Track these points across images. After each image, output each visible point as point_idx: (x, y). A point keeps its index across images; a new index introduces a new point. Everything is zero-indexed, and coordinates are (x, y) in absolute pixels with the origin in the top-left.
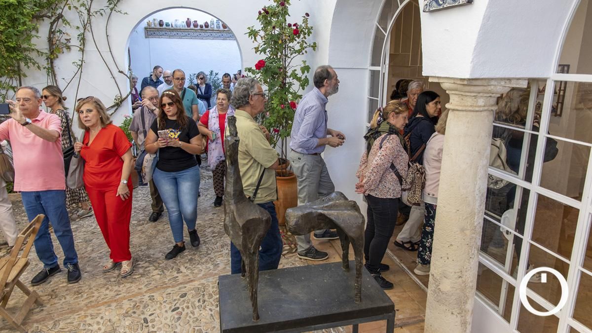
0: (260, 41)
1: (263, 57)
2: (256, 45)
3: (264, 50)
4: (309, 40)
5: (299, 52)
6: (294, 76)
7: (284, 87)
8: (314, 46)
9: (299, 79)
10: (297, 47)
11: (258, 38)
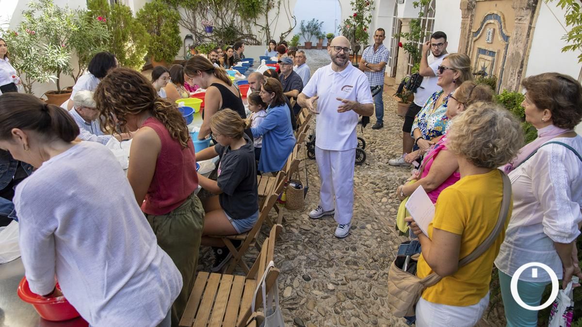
0: (355, 6)
1: (355, 12)
2: (353, 8)
3: (356, 10)
4: (372, 6)
5: (368, 10)
6: (366, 19)
7: (362, 23)
8: (374, 9)
9: (368, 20)
10: (368, 9)
11: (354, 5)
